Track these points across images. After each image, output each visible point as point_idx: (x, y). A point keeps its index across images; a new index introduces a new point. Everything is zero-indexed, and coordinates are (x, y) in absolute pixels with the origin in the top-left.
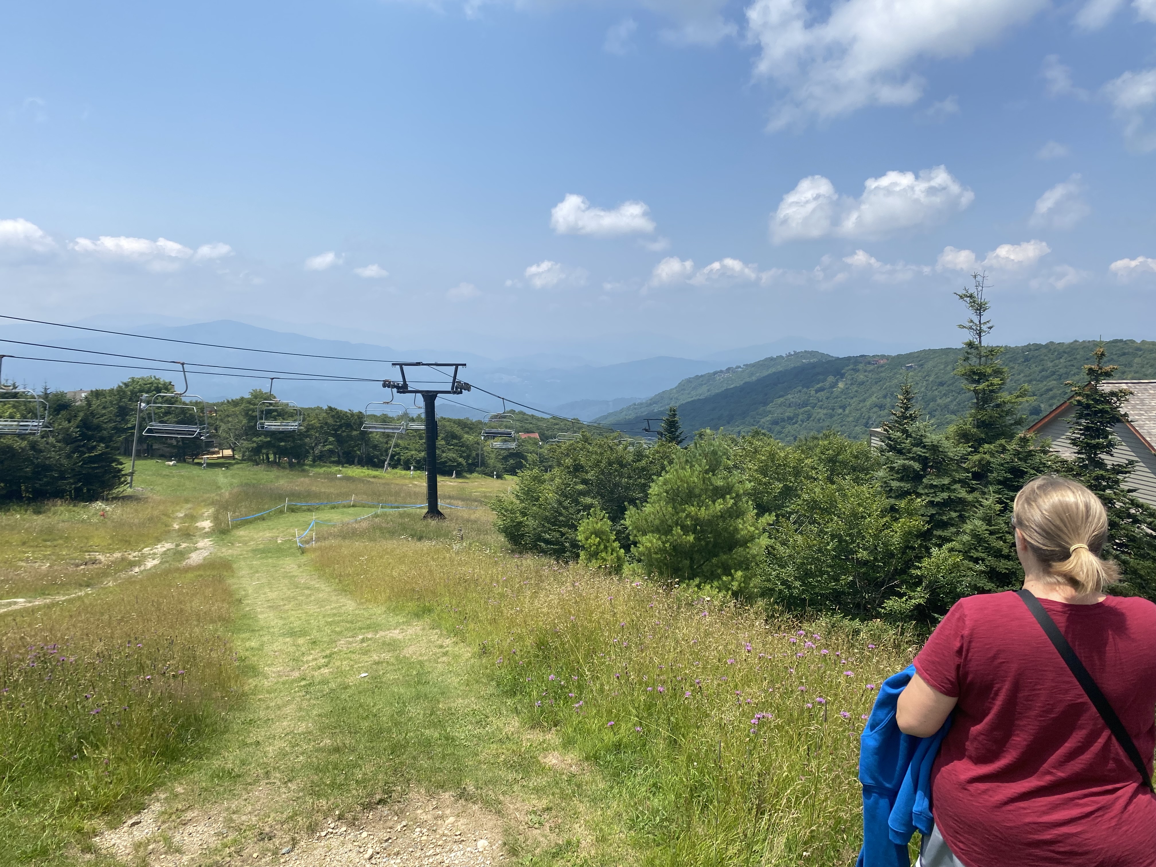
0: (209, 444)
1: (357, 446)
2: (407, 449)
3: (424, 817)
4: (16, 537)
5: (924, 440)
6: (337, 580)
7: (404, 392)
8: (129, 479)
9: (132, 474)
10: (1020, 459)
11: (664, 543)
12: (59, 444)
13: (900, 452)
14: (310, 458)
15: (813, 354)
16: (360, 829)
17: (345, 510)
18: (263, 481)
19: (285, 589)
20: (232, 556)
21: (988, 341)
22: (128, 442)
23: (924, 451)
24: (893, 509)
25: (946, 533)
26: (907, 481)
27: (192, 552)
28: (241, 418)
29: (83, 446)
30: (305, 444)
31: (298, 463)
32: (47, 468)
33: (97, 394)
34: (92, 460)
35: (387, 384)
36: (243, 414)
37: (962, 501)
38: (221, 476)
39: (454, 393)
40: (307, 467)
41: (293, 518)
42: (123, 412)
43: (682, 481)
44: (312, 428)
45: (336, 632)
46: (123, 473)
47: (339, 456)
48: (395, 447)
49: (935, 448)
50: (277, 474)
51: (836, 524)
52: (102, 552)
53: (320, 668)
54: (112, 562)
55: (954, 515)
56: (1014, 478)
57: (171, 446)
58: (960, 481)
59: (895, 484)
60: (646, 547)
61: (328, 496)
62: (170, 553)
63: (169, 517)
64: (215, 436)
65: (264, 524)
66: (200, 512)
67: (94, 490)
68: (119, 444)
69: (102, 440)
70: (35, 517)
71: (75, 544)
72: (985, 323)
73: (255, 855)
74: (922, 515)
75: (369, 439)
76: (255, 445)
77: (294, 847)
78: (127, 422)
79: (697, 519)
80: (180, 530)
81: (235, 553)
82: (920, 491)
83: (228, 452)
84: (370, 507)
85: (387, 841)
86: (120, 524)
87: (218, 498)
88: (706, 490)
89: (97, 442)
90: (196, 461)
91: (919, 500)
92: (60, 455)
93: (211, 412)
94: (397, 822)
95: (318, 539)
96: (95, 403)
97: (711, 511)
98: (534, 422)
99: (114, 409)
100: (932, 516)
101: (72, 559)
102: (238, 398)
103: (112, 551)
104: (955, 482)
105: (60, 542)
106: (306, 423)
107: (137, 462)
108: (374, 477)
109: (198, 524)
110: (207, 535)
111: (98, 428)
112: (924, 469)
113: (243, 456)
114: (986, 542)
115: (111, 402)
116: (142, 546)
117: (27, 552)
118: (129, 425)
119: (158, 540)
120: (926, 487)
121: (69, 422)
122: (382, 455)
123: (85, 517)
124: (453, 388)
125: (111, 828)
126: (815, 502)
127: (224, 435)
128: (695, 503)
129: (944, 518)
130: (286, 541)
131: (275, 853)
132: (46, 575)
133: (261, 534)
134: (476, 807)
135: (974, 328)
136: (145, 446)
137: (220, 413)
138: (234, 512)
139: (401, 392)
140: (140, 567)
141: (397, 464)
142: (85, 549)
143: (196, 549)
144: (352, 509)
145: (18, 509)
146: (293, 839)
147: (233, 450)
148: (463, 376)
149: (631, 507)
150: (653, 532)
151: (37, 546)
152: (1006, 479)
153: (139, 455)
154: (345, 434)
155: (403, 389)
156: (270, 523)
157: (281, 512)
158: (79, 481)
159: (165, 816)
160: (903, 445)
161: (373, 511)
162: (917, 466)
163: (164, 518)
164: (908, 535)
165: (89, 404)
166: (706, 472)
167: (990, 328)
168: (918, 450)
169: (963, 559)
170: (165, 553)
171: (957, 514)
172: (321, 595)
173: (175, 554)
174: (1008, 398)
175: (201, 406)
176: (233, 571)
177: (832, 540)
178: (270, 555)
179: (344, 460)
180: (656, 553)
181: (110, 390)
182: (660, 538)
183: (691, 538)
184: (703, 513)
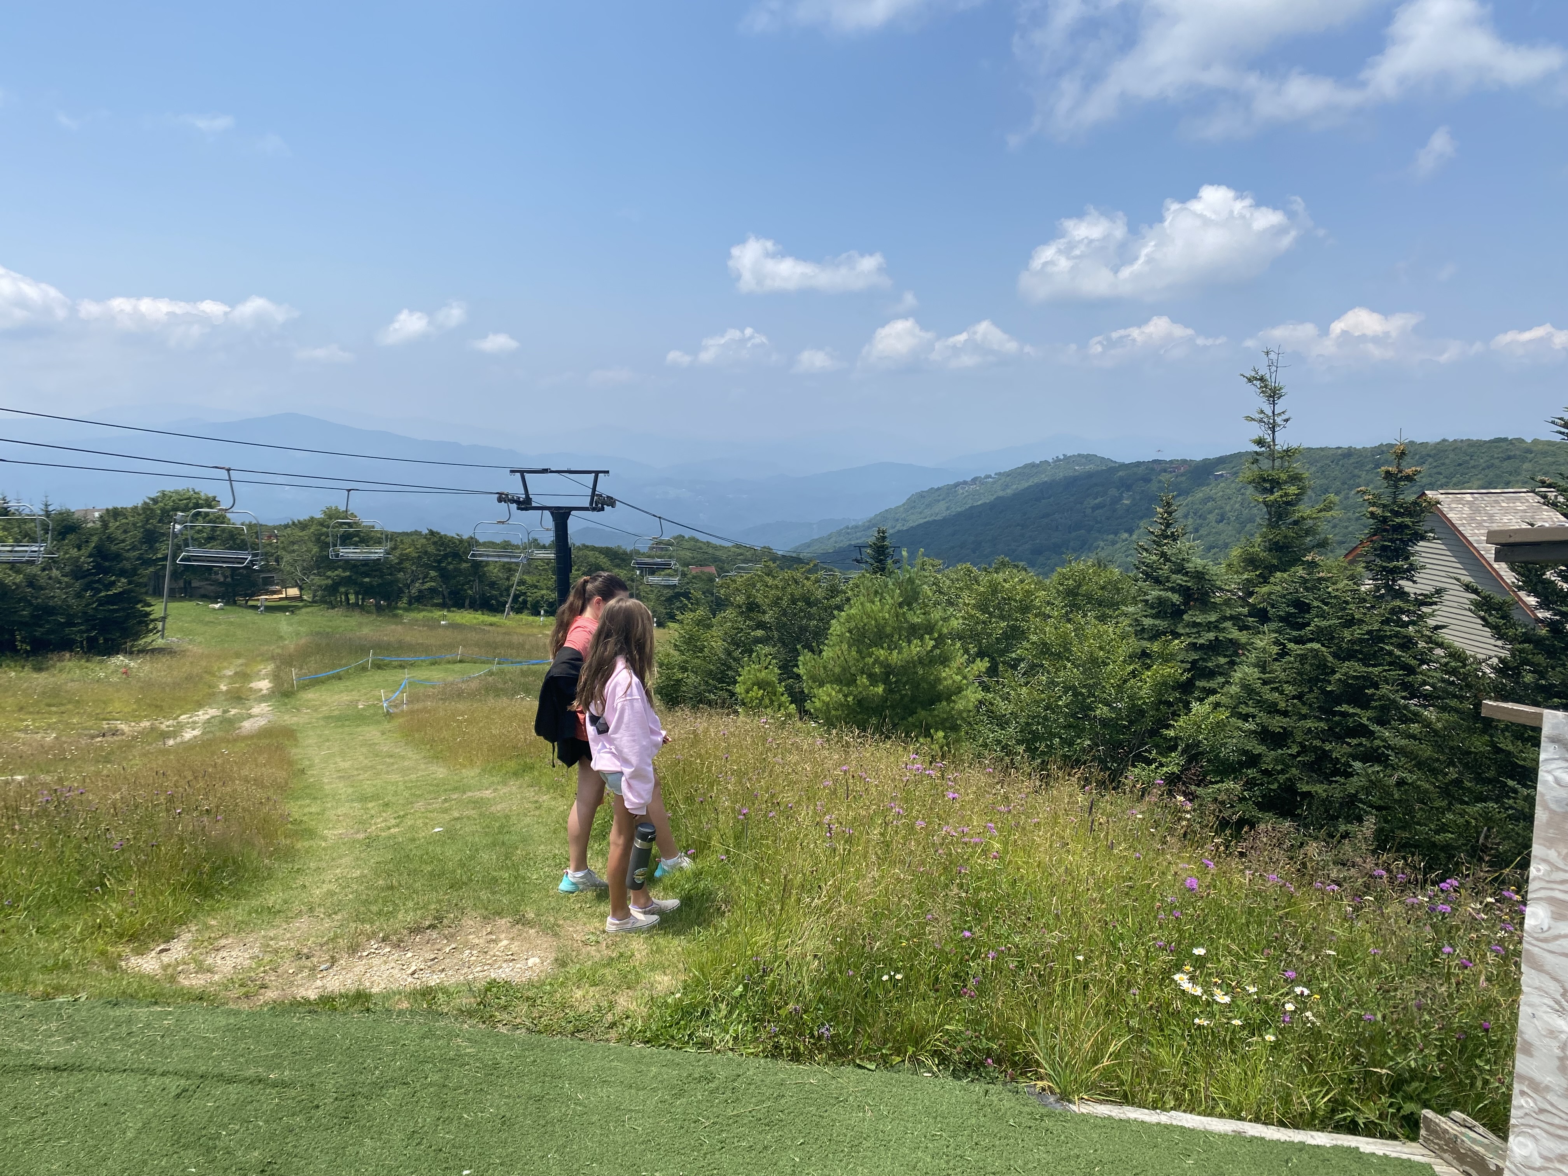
0: (269, 581)
1: (468, 583)
2: (536, 587)
3: (477, 941)
4: (10, 700)
5: (1186, 565)
6: (428, 747)
7: (526, 509)
8: (160, 625)
9: (163, 619)
10: (1307, 589)
11: (846, 696)
12: (66, 579)
13: (1157, 581)
14: (405, 600)
15: (1089, 458)
16: (405, 950)
17: (449, 666)
18: (341, 630)
19: (361, 758)
20: (298, 724)
21: (1284, 439)
22: (158, 577)
23: (1185, 579)
24: (1144, 654)
25: (1212, 684)
26: (1164, 618)
27: (244, 719)
28: (310, 545)
29: (98, 581)
30: (397, 580)
31: (389, 606)
32: (49, 611)
33: (116, 513)
34: (110, 600)
35: (503, 498)
36: (313, 539)
37: (1233, 643)
38: (284, 623)
39: (594, 509)
40: (400, 612)
41: (379, 676)
42: (151, 538)
43: (869, 616)
44: (407, 559)
45: (414, 795)
46: (152, 617)
47: (444, 598)
48: (519, 584)
49: (1199, 576)
50: (360, 620)
51: (1071, 673)
52: (125, 720)
53: (389, 828)
54: (139, 732)
55: (1222, 660)
56: (1300, 613)
57: (216, 583)
58: (1231, 618)
59: (1147, 622)
60: (823, 701)
61: (426, 649)
62: (216, 722)
63: (214, 675)
64: (275, 569)
65: (341, 685)
66: (255, 670)
67: (113, 640)
68: (145, 580)
69: (123, 573)
70: (35, 675)
71: (89, 710)
72: (1279, 414)
73: (291, 971)
74: (1182, 662)
75: (484, 574)
76: (330, 582)
77: (332, 965)
78: (156, 551)
79: (889, 666)
80: (228, 692)
81: (302, 721)
82: (1180, 630)
83: (293, 592)
84: (483, 662)
85: (433, 960)
86: (148, 685)
87: (279, 651)
88: (900, 629)
89: (116, 576)
90: (250, 603)
91: (1177, 641)
92: (66, 593)
93: (270, 537)
94: (446, 945)
95: (409, 702)
96: (113, 525)
97: (905, 655)
98: (710, 551)
99: (139, 534)
100: (1194, 663)
101: (86, 729)
102: (307, 517)
103: (138, 719)
104: (1225, 619)
105: (70, 706)
106: (397, 553)
107: (171, 605)
108: (491, 625)
109: (252, 685)
110: (264, 698)
111: (118, 557)
112: (1186, 603)
113: (314, 596)
114: (1258, 694)
115: (134, 524)
116: (178, 712)
117: (26, 720)
118: (159, 556)
119: (200, 705)
120: (1187, 626)
121: (79, 549)
122: (501, 595)
123: (102, 675)
124: (591, 503)
125: (138, 954)
126: (1045, 644)
127: (288, 568)
128: (885, 645)
129: (1210, 664)
130: (369, 706)
131: (313, 969)
132: (51, 748)
133: (336, 697)
134: (532, 931)
135: (1265, 420)
136: (181, 584)
137: (282, 539)
138: (301, 668)
139: (522, 509)
140: (175, 738)
141: (522, 608)
142: (101, 716)
143: (250, 716)
144: (459, 665)
145: (12, 664)
146: (332, 957)
147: (301, 589)
148: (603, 488)
149: (806, 651)
150: (831, 682)
151: (38, 713)
152: (1289, 614)
153: (173, 596)
154: (451, 567)
155: (525, 504)
156: (348, 683)
157: (364, 669)
158: (93, 628)
159: (195, 944)
160: (1161, 572)
161: (486, 668)
162: (1176, 598)
163: (207, 677)
164: (1162, 687)
165: (105, 525)
166: (901, 605)
167: (1287, 420)
168: (1179, 579)
169: (1231, 716)
170: (208, 721)
171: (1227, 660)
172: (406, 763)
173: (221, 722)
174: (1308, 512)
175: (256, 529)
176: (296, 740)
177: (1065, 693)
178: (347, 723)
179: (450, 603)
180: (836, 709)
181: (132, 509)
182: (840, 691)
183: (880, 689)
184: (895, 657)
